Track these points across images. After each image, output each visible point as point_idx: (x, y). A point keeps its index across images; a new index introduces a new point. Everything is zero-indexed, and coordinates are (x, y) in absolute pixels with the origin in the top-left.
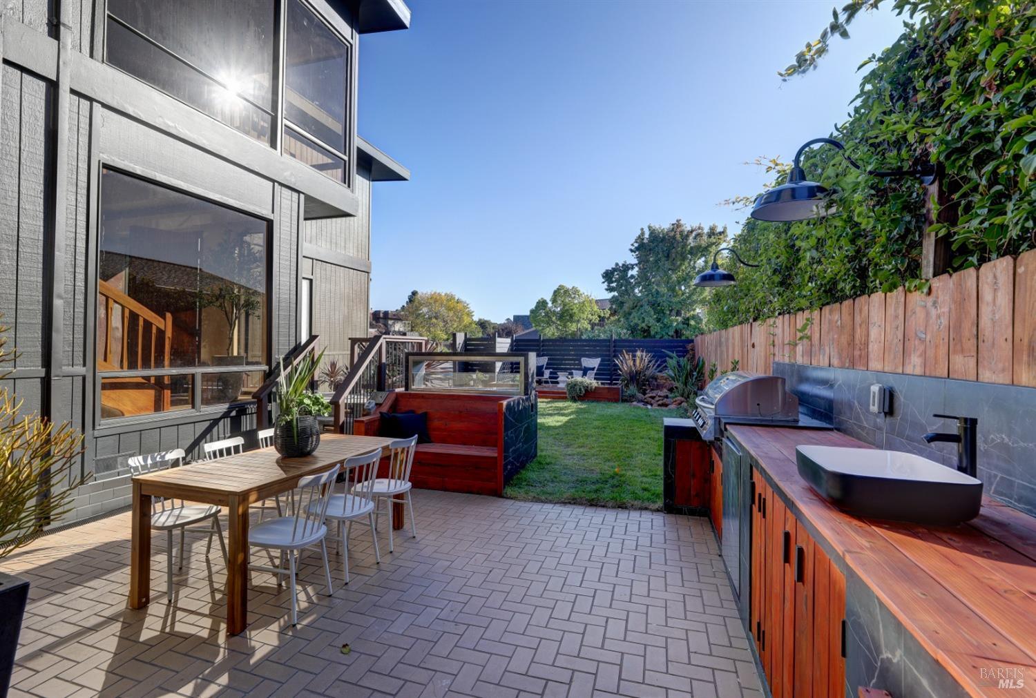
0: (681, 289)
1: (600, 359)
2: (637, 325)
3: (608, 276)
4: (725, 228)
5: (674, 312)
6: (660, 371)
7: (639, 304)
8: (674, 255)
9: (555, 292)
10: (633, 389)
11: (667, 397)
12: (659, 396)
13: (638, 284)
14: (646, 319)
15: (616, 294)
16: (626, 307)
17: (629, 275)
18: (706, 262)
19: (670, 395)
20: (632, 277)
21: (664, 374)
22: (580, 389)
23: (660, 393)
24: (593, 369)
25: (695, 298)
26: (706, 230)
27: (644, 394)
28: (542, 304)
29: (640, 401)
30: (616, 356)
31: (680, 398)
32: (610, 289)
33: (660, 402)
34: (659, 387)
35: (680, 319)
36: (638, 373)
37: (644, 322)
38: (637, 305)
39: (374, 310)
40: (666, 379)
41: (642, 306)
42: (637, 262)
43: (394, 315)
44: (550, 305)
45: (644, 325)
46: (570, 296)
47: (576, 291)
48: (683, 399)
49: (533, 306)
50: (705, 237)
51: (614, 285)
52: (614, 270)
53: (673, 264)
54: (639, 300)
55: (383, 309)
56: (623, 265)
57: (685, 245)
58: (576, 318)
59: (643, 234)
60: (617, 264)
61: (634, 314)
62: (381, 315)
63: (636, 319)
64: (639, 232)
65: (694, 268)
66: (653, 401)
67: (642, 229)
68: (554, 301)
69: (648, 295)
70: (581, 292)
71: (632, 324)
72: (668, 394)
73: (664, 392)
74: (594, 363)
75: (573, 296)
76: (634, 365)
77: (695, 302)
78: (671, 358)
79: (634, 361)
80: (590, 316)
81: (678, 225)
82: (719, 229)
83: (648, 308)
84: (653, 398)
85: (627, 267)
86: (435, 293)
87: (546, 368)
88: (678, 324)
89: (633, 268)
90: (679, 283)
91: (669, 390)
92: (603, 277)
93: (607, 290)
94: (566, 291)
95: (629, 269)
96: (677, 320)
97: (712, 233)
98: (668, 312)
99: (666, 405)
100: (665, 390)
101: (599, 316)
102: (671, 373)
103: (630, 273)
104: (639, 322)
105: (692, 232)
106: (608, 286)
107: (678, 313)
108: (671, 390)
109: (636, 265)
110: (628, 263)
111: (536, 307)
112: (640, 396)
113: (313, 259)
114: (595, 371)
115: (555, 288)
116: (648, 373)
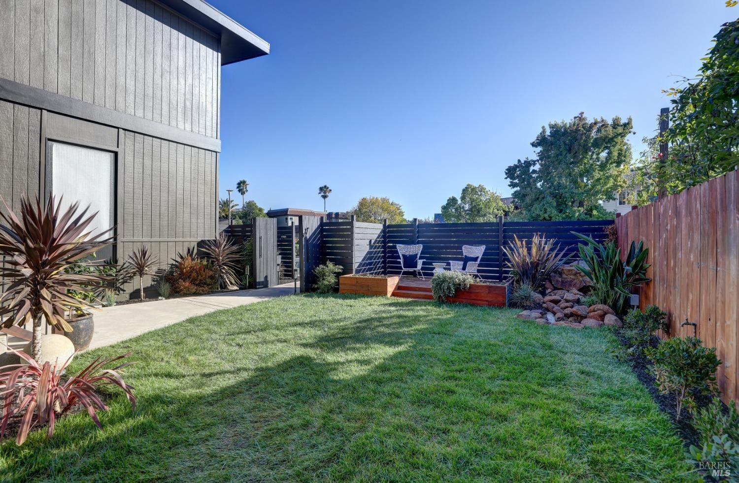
0: (583, 181)
1: (485, 246)
2: (539, 216)
3: (511, 172)
4: (630, 120)
5: (577, 204)
6: (566, 263)
7: (541, 197)
8: (576, 147)
9: (464, 190)
10: (526, 288)
11: (578, 302)
12: (567, 301)
13: (540, 178)
14: (548, 210)
15: (518, 188)
16: (528, 200)
17: (531, 171)
18: (609, 153)
19: (583, 299)
20: (534, 172)
21: (573, 266)
22: (449, 288)
23: (569, 296)
24: (475, 259)
25: (599, 187)
26: (610, 122)
27: (544, 294)
28: (452, 201)
29: (538, 306)
30: (505, 244)
31: (600, 306)
32: (513, 185)
33: (568, 311)
34: (565, 285)
35: (582, 209)
36: (535, 265)
37: (546, 212)
38: (539, 197)
39: (328, 212)
40: (575, 274)
41: (543, 198)
42: (538, 158)
43: (343, 216)
44: (459, 202)
45: (546, 216)
46: (476, 193)
47: (482, 189)
48: (606, 307)
49: (445, 203)
50: (610, 129)
51: (516, 181)
52: (516, 167)
53: (575, 157)
54: (541, 192)
55: (334, 211)
56: (525, 162)
57: (588, 137)
58: (482, 213)
59: (544, 131)
60: (519, 161)
61: (536, 205)
62: (334, 216)
63: (538, 209)
64: (541, 130)
65: (598, 159)
66: (556, 308)
67: (543, 127)
68: (463, 198)
69: (550, 188)
70: (487, 190)
71: (533, 215)
72: (579, 296)
73: (572, 294)
74: (478, 251)
75: (479, 193)
76: (530, 254)
77: (597, 192)
78: (586, 244)
79: (529, 249)
80: (496, 210)
81: (581, 118)
82: (624, 120)
83: (549, 199)
84: (556, 302)
85: (528, 164)
86: (373, 198)
87: (421, 258)
88: (580, 215)
89: (534, 164)
90: (581, 176)
91: (580, 290)
92: (506, 174)
93: (510, 186)
94: (474, 189)
95: (530, 165)
96: (579, 211)
97: (615, 125)
98: (570, 204)
99: (579, 318)
100: (575, 291)
101: (504, 211)
102: (584, 265)
103: (532, 168)
104: (541, 213)
105: (596, 123)
106: (511, 182)
107: (581, 204)
108: (585, 290)
109: (538, 161)
110: (530, 159)
111: (447, 204)
112: (537, 296)
113: (118, 128)
114: (478, 262)
115: (464, 188)
116: (549, 265)
